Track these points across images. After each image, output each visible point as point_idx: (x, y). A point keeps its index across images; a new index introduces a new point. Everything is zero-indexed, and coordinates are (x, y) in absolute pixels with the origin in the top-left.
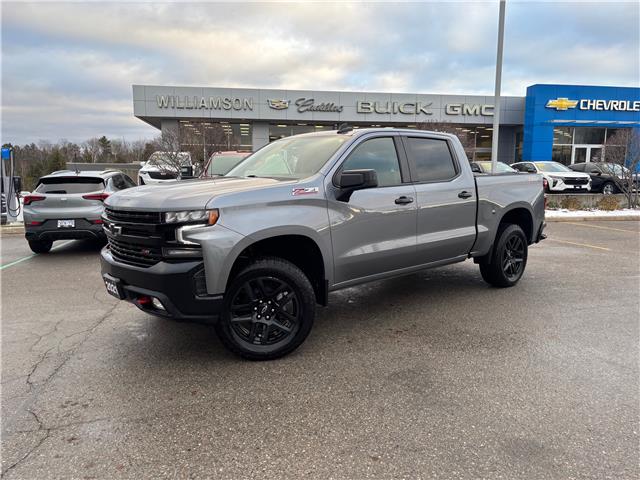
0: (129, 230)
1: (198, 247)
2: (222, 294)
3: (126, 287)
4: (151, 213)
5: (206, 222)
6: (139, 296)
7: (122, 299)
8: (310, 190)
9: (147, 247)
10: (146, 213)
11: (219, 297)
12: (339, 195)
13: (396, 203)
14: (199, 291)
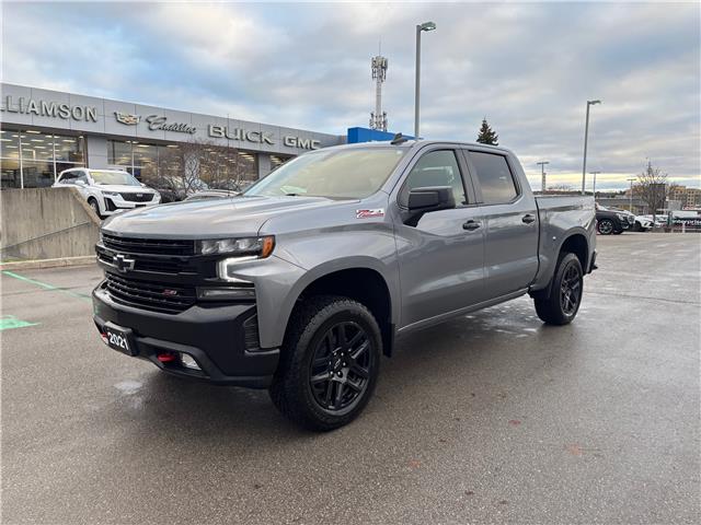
0: (145, 263)
1: (250, 285)
2: (278, 347)
3: (140, 340)
4: (179, 242)
5: (258, 253)
6: (159, 352)
7: (134, 355)
8: (376, 211)
9: (172, 286)
10: (172, 242)
11: (274, 352)
12: (406, 218)
13: (465, 228)
14: (249, 344)
